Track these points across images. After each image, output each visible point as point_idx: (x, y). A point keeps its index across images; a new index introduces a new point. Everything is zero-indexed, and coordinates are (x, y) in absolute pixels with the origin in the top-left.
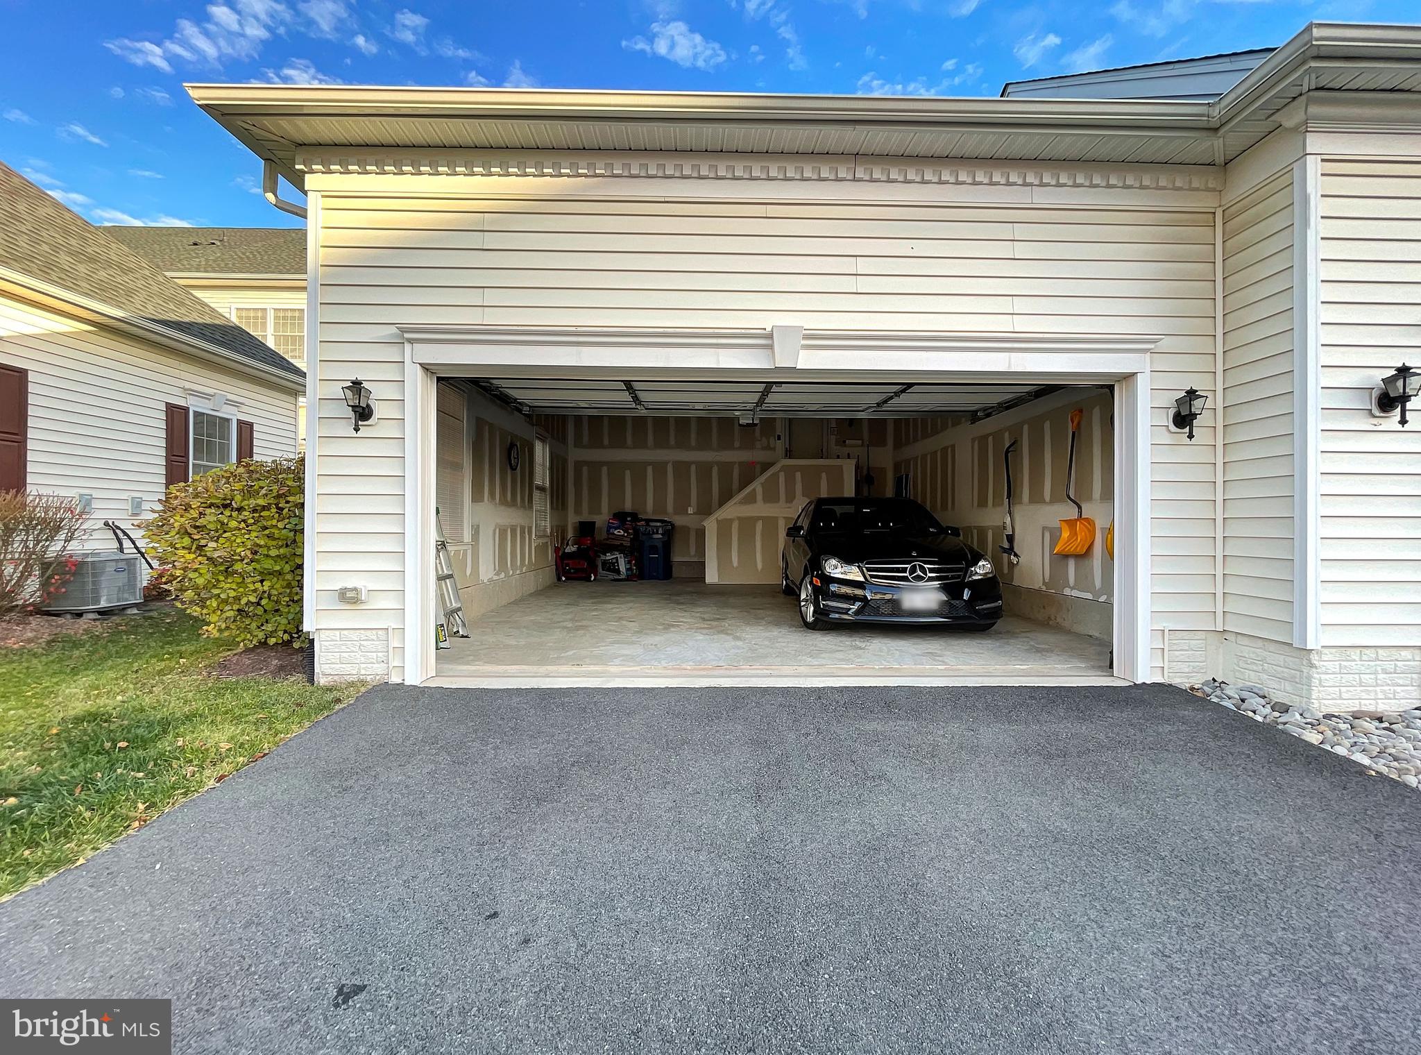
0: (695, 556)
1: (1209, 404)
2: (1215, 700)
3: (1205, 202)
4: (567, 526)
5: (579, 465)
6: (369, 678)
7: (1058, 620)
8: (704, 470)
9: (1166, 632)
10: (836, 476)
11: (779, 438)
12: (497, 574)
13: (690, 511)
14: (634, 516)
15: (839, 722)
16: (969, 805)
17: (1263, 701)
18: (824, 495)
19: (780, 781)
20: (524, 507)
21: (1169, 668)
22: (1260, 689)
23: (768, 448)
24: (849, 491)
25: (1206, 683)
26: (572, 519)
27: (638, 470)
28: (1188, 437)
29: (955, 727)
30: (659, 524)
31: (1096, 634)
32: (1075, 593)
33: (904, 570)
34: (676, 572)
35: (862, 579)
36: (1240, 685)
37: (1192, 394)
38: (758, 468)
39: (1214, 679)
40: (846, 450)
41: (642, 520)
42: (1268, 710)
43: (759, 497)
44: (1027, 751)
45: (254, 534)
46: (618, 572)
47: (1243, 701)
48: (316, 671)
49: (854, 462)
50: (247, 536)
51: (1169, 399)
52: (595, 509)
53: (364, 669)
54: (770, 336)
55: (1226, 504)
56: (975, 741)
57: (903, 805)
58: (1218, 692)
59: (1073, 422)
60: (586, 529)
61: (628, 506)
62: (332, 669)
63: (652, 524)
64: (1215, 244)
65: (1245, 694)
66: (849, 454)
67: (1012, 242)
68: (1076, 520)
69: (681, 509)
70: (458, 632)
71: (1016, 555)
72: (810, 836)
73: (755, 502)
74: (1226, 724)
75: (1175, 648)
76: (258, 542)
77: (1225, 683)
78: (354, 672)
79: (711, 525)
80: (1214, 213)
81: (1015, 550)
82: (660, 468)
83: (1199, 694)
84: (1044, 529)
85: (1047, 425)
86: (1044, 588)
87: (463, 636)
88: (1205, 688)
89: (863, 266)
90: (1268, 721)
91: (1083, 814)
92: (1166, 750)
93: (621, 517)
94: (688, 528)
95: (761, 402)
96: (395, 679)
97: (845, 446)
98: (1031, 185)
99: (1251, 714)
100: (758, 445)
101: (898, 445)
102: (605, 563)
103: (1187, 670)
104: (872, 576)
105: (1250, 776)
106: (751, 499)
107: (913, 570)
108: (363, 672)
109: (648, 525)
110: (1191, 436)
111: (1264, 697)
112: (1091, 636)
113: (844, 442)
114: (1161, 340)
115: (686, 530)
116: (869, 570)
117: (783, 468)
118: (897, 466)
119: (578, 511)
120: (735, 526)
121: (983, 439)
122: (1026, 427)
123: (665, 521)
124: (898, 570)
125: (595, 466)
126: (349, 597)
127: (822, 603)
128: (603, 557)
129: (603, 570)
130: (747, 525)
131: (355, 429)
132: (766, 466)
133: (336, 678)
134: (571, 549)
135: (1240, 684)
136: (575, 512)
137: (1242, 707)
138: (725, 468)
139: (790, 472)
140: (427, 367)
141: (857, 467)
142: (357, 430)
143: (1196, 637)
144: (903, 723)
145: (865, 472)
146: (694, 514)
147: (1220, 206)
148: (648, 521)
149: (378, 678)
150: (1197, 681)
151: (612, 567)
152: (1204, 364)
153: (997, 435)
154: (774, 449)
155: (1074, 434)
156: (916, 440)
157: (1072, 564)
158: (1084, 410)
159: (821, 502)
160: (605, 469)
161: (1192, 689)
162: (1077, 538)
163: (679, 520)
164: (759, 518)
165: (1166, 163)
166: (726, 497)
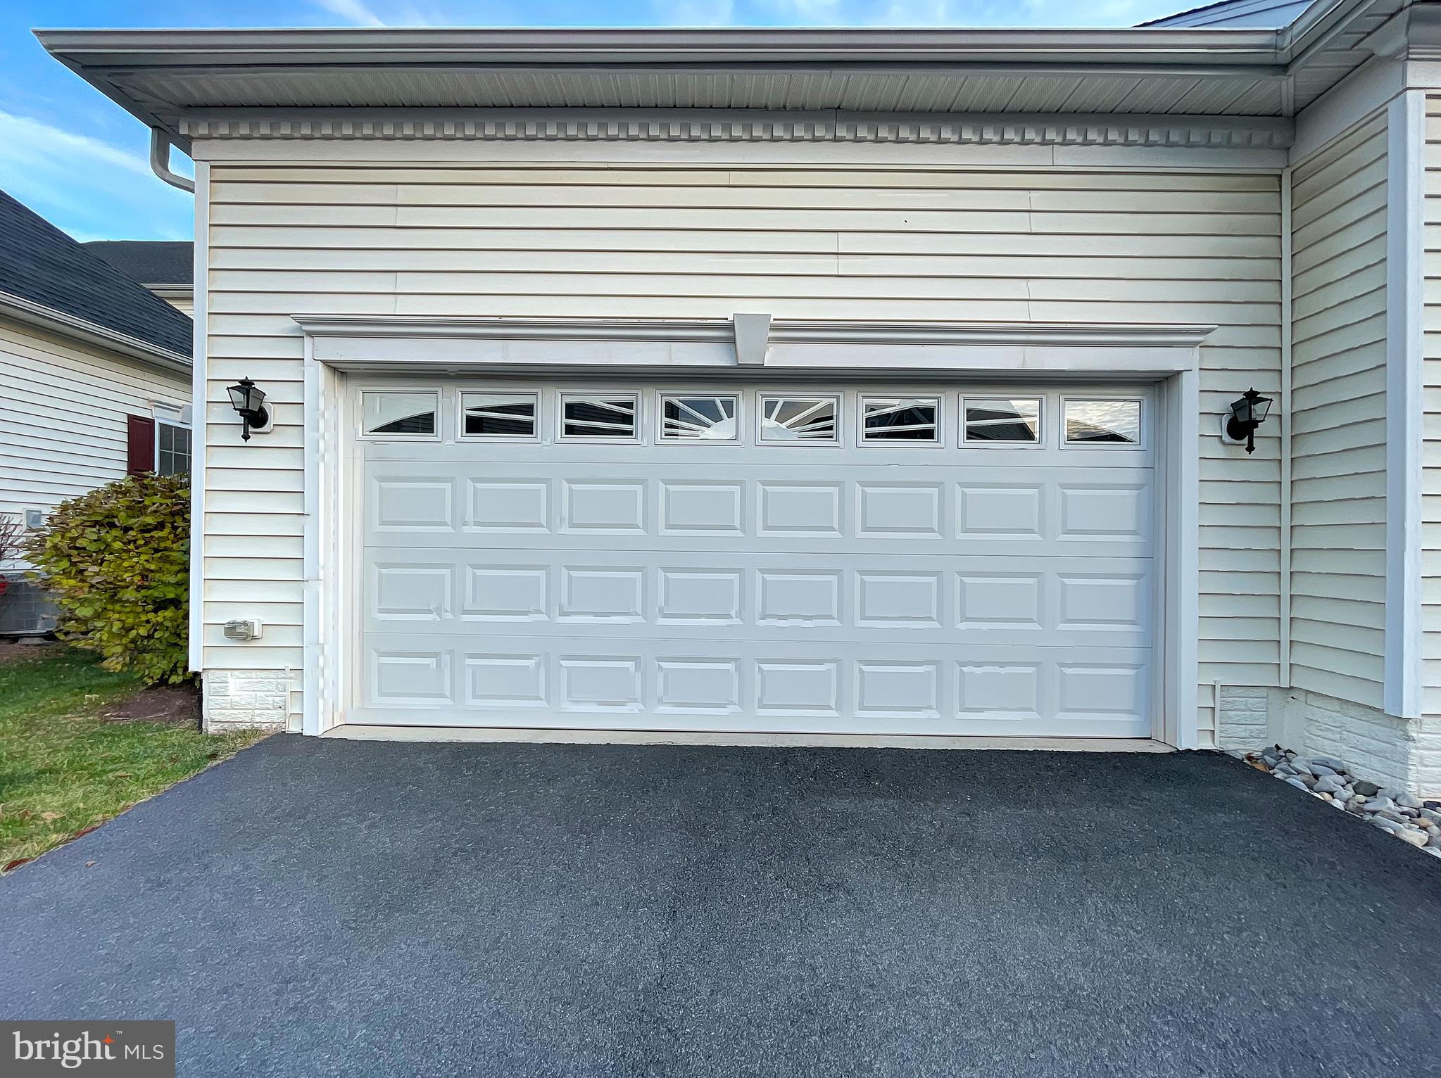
1: (1274, 409)
2: (1280, 776)
3: (1267, 163)
6: (264, 727)
9: (1218, 688)
15: (802, 798)
16: (951, 937)
17: (1341, 779)
19: (706, 889)
21: (1221, 732)
22: (1336, 762)
25: (1267, 751)
28: (1247, 449)
29: (947, 810)
36: (1312, 757)
37: (1252, 397)
39: (1277, 746)
42: (1350, 793)
44: (1036, 849)
45: (144, 557)
47: (1316, 777)
48: (204, 717)
50: (135, 560)
51: (1222, 404)
53: (258, 715)
54: (731, 327)
55: (1294, 533)
56: (971, 831)
57: (862, 935)
58: (1283, 765)
62: (222, 715)
64: (1280, 214)
65: (1319, 769)
67: (1027, 214)
72: (725, 984)
74: (1299, 814)
75: (1229, 706)
76: (148, 566)
77: (1291, 752)
78: (247, 719)
80: (1281, 176)
83: (1260, 767)
88: (1267, 758)
89: (847, 243)
90: (1351, 806)
91: (1108, 958)
92: (1221, 852)
96: (293, 728)
98: (1052, 143)
99: (1327, 797)
103: (1243, 734)
105: (1339, 899)
108: (258, 719)
110: (1250, 448)
111: (1342, 773)
114: (1213, 330)
126: (238, 633)
131: (243, 437)
133: (226, 725)
135: (1312, 755)
137: (1315, 787)
140: (332, 365)
142: (246, 437)
143: (1255, 695)
144: (882, 801)
147: (1288, 166)
149: (274, 726)
150: (1256, 748)
152: (1267, 360)
161: (1250, 758)
165: (1220, 114)
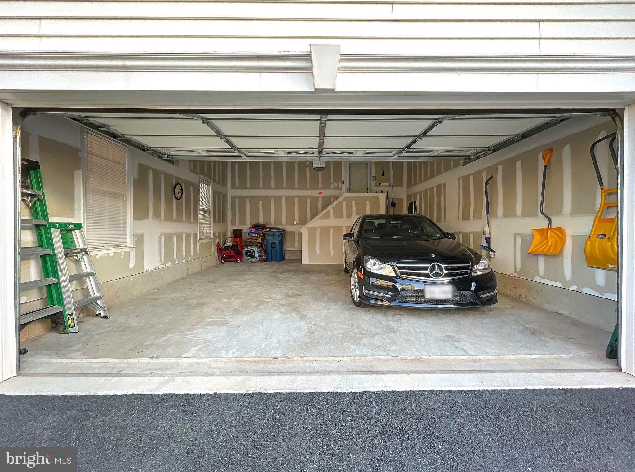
0: (297, 248)
4: (227, 232)
5: (233, 198)
7: (528, 298)
8: (302, 200)
10: (376, 202)
11: (343, 182)
12: (164, 264)
13: (295, 223)
14: (264, 227)
18: (368, 213)
20: (190, 222)
23: (338, 188)
24: (382, 211)
26: (230, 228)
27: (266, 200)
30: (276, 230)
31: (566, 313)
32: (545, 281)
33: (426, 269)
34: (287, 258)
35: (394, 275)
38: (332, 199)
40: (380, 189)
41: (268, 228)
43: (332, 215)
46: (254, 257)
49: (385, 194)
52: (243, 222)
54: (309, 57)
59: (544, 159)
60: (237, 233)
61: (261, 221)
63: (272, 230)
66: (382, 191)
68: (547, 230)
69: (290, 222)
70: (100, 314)
71: (493, 251)
73: (330, 218)
79: (304, 231)
81: (491, 248)
82: (278, 199)
84: (516, 235)
85: (519, 164)
86: (516, 275)
87: (104, 317)
93: (256, 226)
94: (294, 233)
95: (321, 148)
97: (380, 187)
100: (332, 186)
101: (410, 185)
102: (247, 252)
104: (402, 273)
106: (327, 216)
107: (433, 269)
109: (270, 231)
112: (560, 314)
113: (380, 184)
115: (293, 233)
116: (399, 268)
117: (345, 199)
118: (409, 197)
119: (233, 223)
120: (318, 231)
121: (466, 179)
122: (500, 168)
123: (280, 229)
124: (421, 269)
125: (242, 199)
127: (365, 291)
128: (246, 249)
129: (246, 256)
130: (325, 230)
132: (336, 198)
134: (229, 243)
136: (232, 224)
138: (314, 199)
139: (349, 201)
141: (387, 198)
145: (391, 201)
146: (297, 224)
148: (270, 229)
151: (251, 254)
153: (477, 175)
154: (341, 189)
155: (545, 166)
156: (420, 182)
157: (541, 261)
158: (554, 150)
159: (365, 217)
160: (248, 200)
162: (548, 242)
163: (289, 228)
164: (332, 227)
166: (314, 214)
